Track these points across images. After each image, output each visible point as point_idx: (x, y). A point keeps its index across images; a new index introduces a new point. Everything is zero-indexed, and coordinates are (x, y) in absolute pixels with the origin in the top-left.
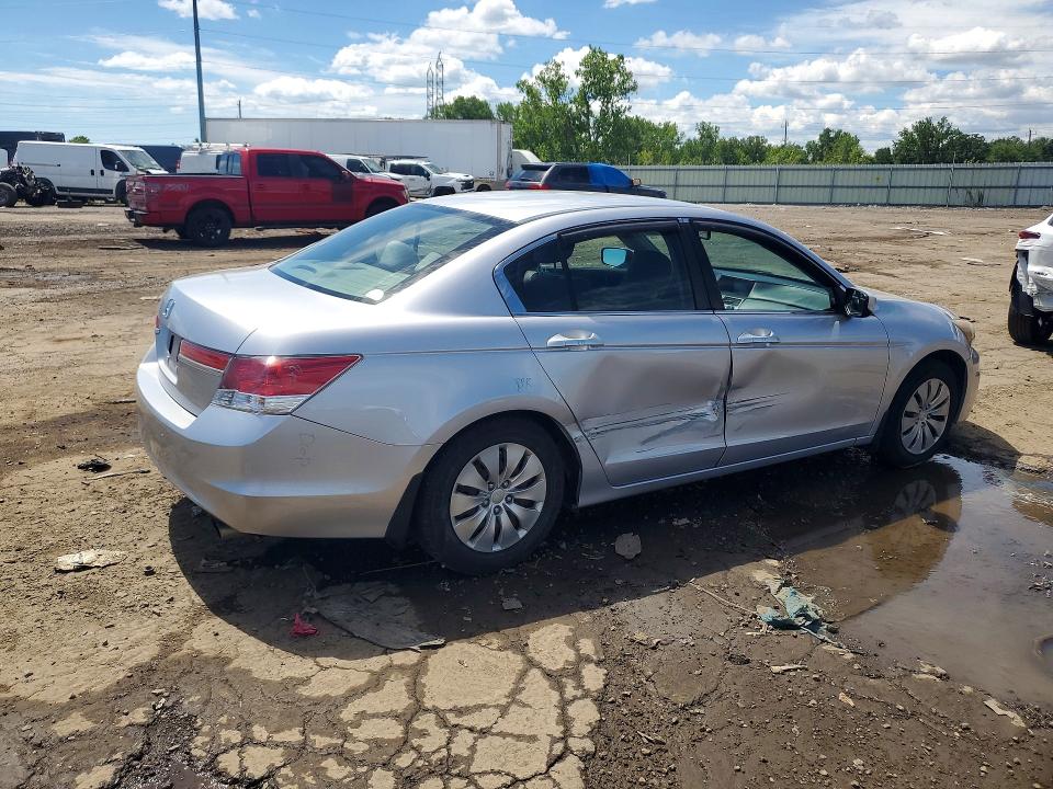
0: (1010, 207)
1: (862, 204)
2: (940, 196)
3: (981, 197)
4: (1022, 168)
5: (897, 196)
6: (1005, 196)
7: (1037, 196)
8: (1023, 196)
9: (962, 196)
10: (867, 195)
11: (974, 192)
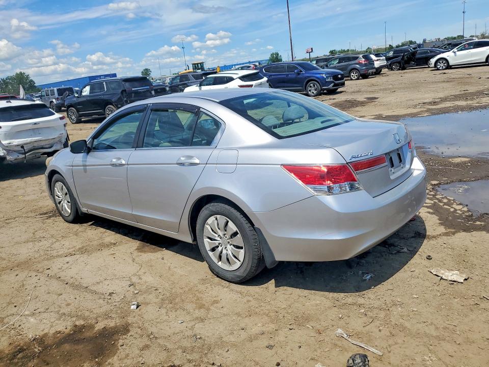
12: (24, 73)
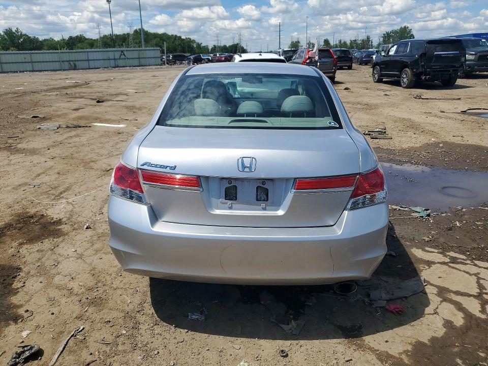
0: (88, 69)
1: (20, 72)
2: (57, 66)
3: (75, 65)
4: (88, 52)
5: (37, 66)
6: (85, 64)
7: (97, 64)
8: (92, 64)
9: (66, 65)
10: (21, 67)
11: (71, 63)
12: (408, 27)
